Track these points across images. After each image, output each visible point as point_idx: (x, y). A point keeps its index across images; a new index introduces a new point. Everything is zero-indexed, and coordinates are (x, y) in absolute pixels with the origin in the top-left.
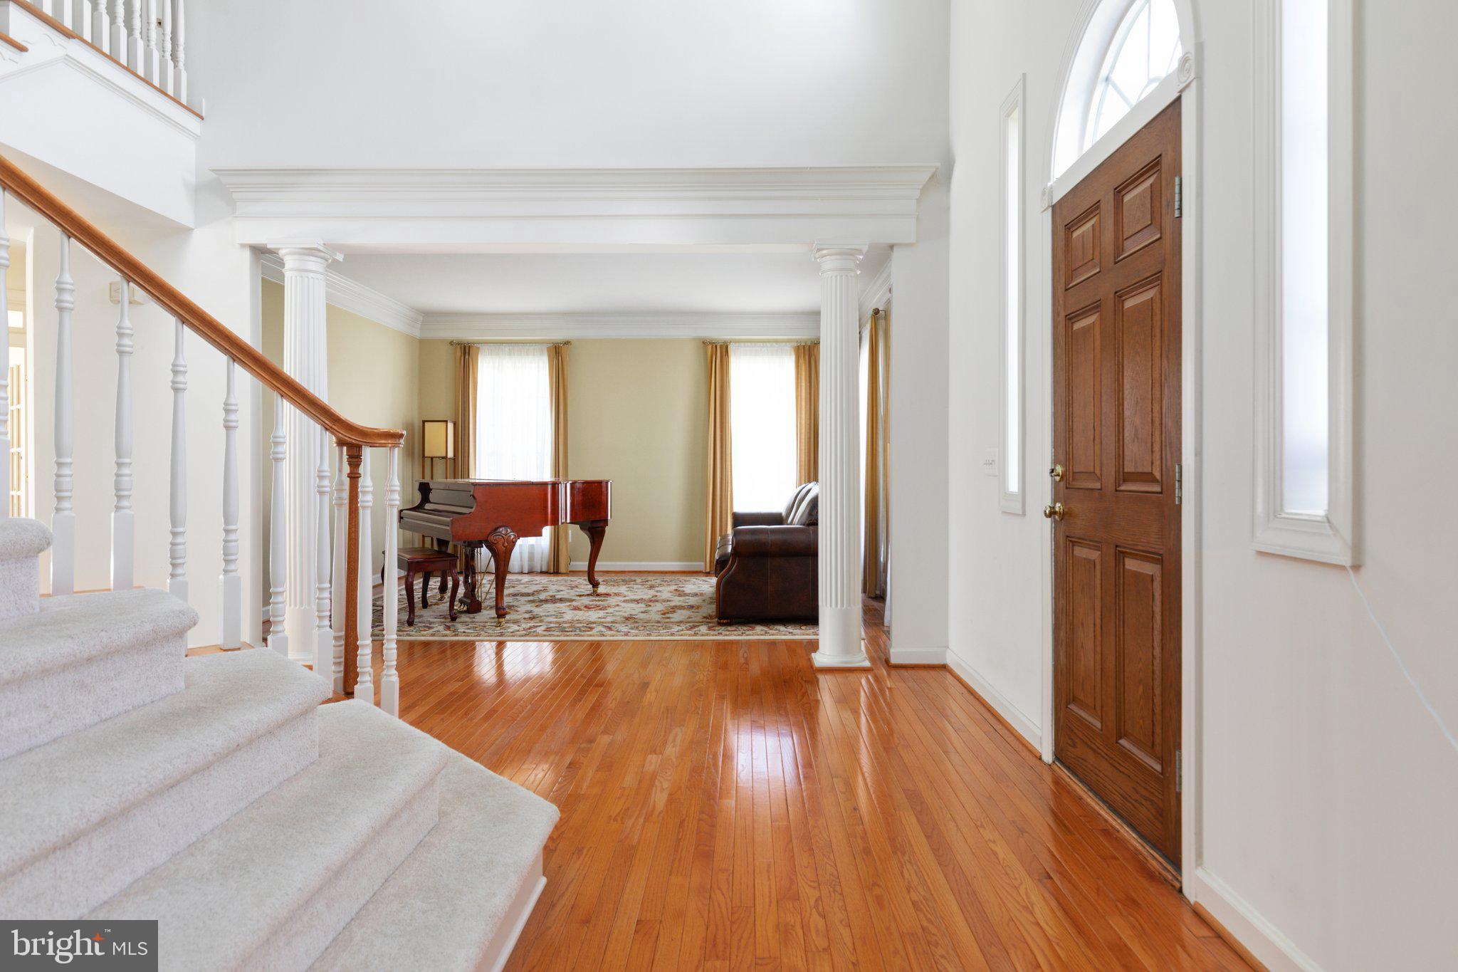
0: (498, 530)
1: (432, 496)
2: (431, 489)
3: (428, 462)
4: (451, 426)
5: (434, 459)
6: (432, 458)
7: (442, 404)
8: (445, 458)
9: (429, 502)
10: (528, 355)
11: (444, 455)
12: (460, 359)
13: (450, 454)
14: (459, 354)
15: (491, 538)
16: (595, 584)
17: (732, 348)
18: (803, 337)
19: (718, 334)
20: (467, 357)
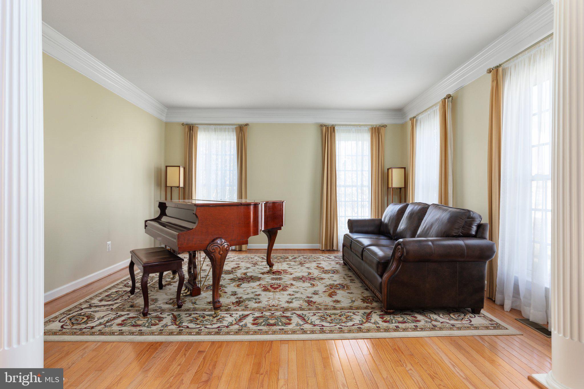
0: (215, 242)
1: (167, 211)
2: (167, 207)
3: (169, 190)
4: (182, 169)
5: (172, 188)
6: (171, 187)
7: (177, 157)
8: (179, 187)
9: (166, 215)
10: (225, 131)
11: (178, 185)
12: (188, 132)
13: (182, 185)
14: (187, 130)
15: (210, 248)
16: (271, 265)
17: (336, 128)
18: (374, 123)
19: (329, 121)
20: (191, 132)
